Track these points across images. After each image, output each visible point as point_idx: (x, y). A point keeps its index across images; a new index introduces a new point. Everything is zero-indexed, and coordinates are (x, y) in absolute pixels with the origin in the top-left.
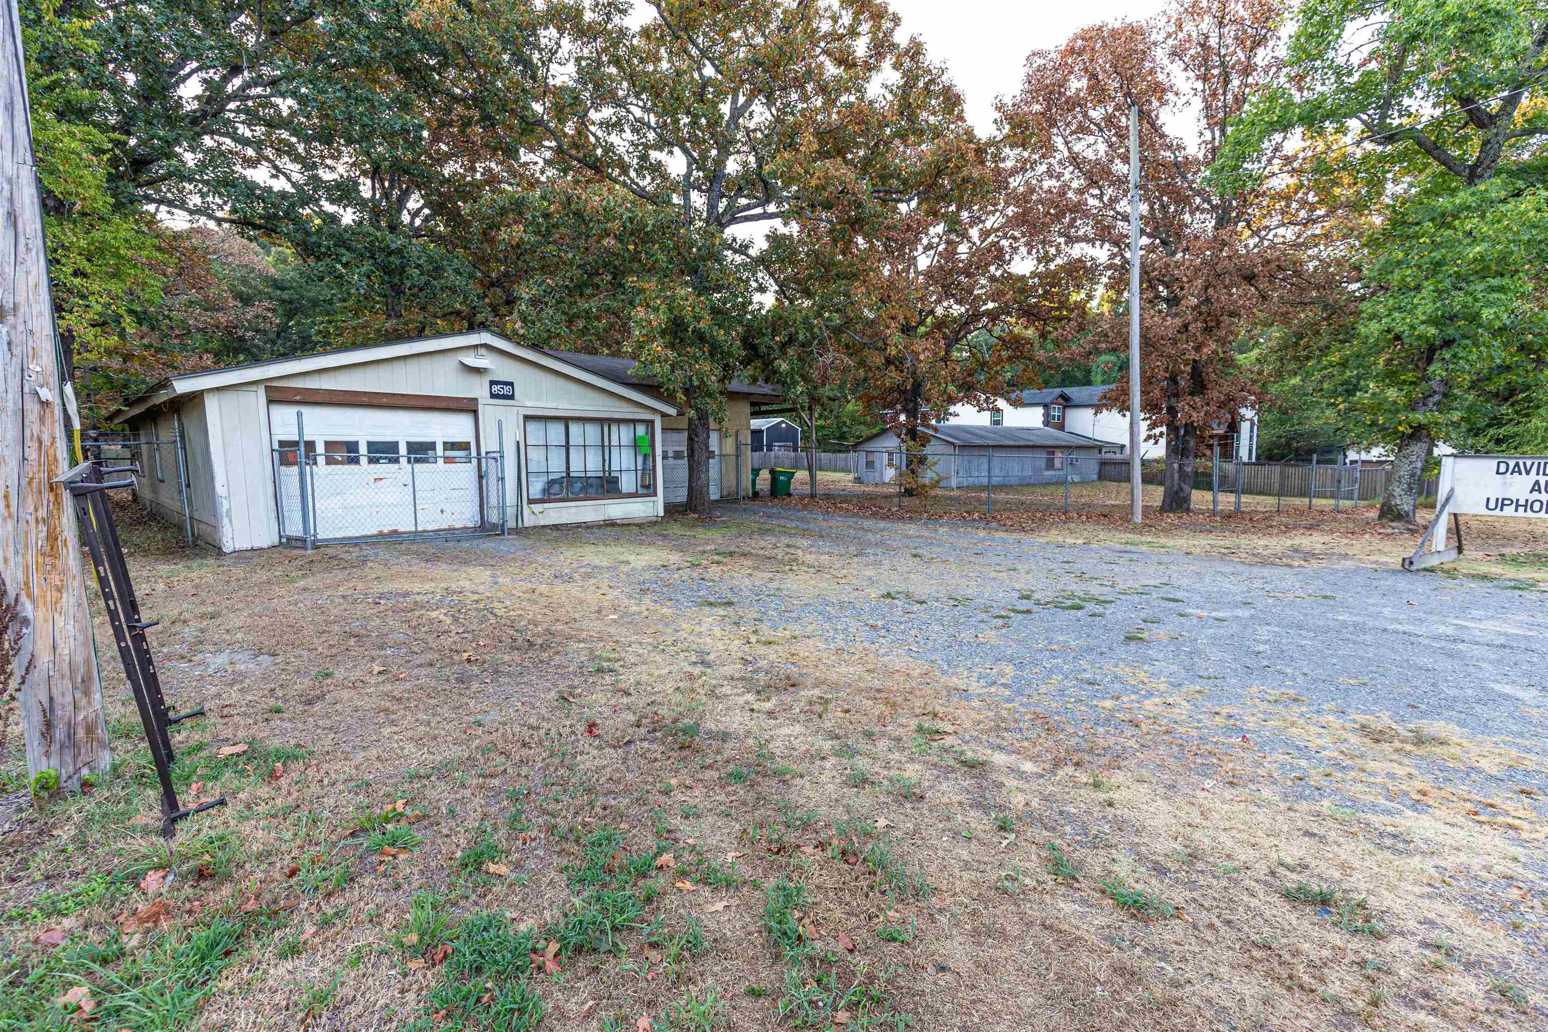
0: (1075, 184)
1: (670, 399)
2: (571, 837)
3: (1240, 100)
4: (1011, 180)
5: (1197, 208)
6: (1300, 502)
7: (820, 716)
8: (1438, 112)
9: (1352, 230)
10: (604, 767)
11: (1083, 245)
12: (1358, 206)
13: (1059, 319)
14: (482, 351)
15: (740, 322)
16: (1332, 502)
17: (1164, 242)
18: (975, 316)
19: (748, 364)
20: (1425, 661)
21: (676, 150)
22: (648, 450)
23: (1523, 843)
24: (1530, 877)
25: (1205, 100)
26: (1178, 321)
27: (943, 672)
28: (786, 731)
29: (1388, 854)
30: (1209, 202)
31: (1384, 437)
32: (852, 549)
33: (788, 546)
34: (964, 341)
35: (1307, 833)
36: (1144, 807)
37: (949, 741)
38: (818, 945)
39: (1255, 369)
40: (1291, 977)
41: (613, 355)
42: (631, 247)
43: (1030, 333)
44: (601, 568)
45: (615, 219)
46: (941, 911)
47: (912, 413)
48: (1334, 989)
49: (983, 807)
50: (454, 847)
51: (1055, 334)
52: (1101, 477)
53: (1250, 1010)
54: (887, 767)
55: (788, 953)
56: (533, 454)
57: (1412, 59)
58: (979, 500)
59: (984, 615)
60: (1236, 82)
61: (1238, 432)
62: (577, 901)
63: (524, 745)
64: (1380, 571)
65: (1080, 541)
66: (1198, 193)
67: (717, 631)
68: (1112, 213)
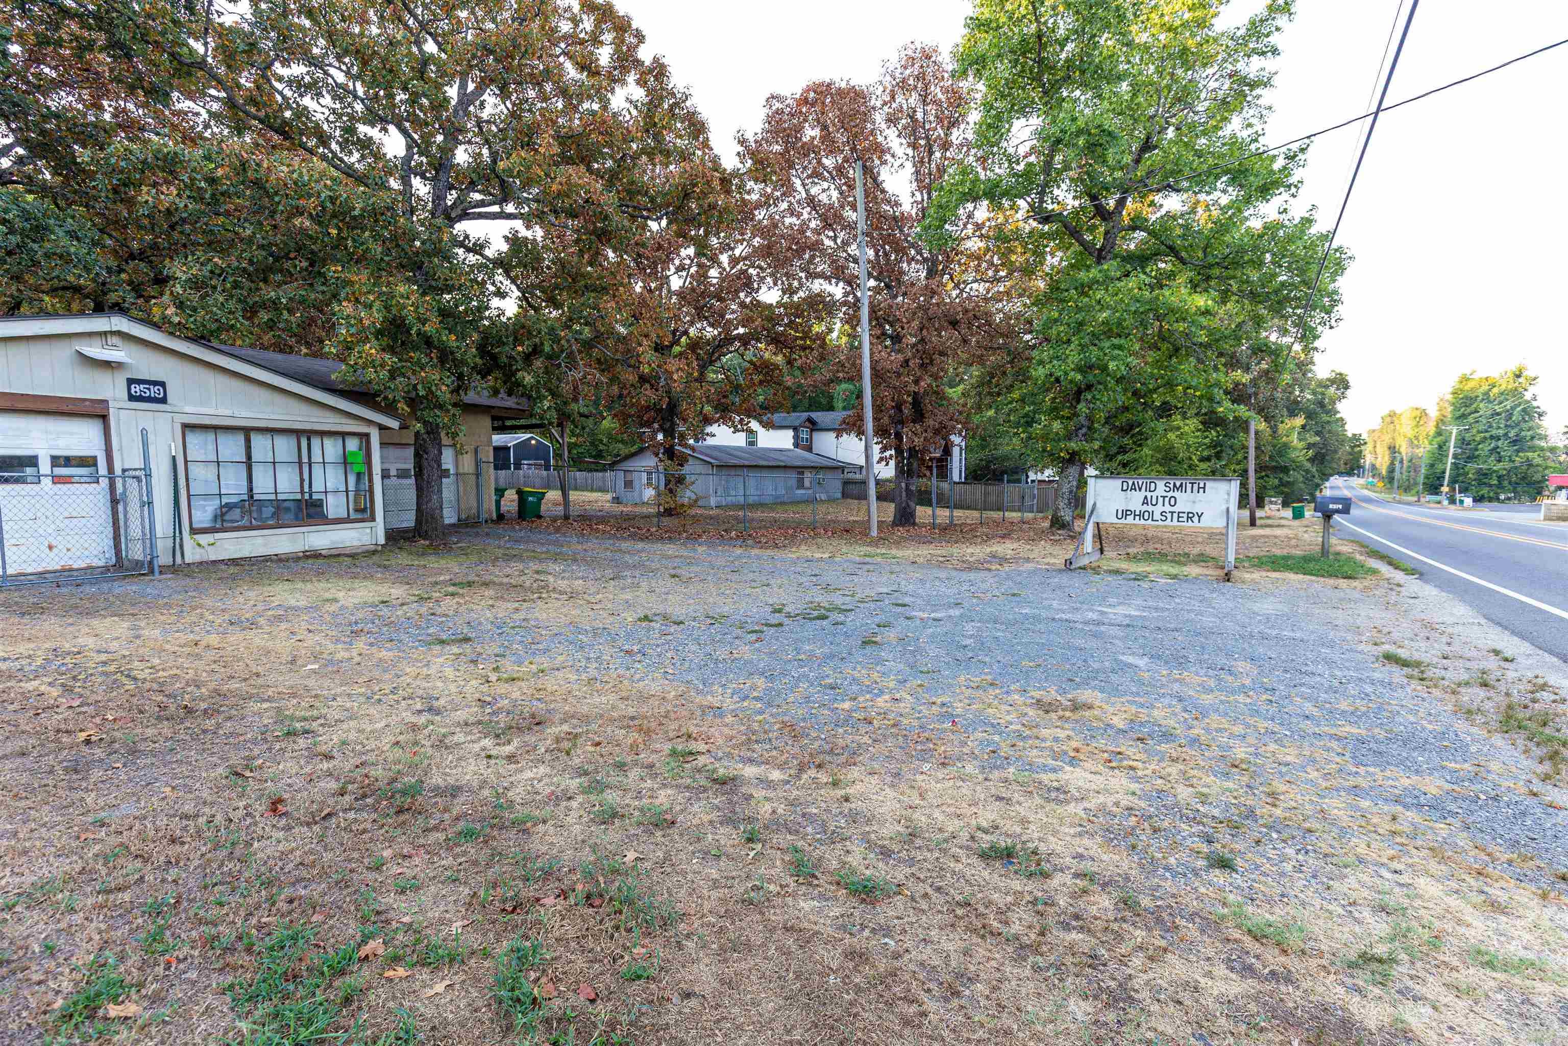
0: (813, 224)
1: (389, 409)
2: (240, 946)
3: (942, 170)
4: (756, 213)
5: (913, 259)
6: (996, 515)
7: (568, 754)
8: (1077, 203)
9: (1025, 290)
10: (292, 851)
11: (821, 281)
12: (1028, 271)
13: (804, 348)
14: (115, 340)
15: (476, 329)
16: (1019, 514)
17: (888, 286)
18: (728, 340)
19: (489, 373)
20: (1079, 642)
21: (392, 128)
22: (362, 468)
23: (1137, 779)
24: (1143, 805)
25: (914, 165)
26: (900, 357)
27: (699, 692)
28: (529, 774)
29: (1053, 805)
30: (921, 255)
31: (1052, 461)
32: (609, 573)
33: (537, 572)
34: (718, 364)
35: (999, 799)
36: (875, 797)
37: (702, 760)
38: (558, 1002)
39: (961, 401)
40: (984, 927)
41: (314, 355)
42: (334, 232)
43: (779, 359)
44: (296, 609)
45: (310, 196)
46: (688, 936)
47: (669, 432)
48: (1016, 928)
49: (733, 822)
50: (51, 995)
51: (799, 362)
52: (845, 495)
53: (954, 964)
54: (639, 796)
55: (520, 1020)
56: (196, 471)
57: (1058, 158)
58: (736, 518)
59: (739, 631)
60: (938, 155)
61: (951, 455)
62: (244, 1026)
63: (173, 841)
64: (1051, 571)
65: (826, 555)
66: (913, 246)
67: (449, 672)
68: (845, 255)
